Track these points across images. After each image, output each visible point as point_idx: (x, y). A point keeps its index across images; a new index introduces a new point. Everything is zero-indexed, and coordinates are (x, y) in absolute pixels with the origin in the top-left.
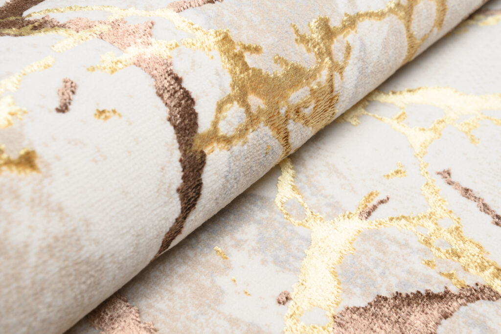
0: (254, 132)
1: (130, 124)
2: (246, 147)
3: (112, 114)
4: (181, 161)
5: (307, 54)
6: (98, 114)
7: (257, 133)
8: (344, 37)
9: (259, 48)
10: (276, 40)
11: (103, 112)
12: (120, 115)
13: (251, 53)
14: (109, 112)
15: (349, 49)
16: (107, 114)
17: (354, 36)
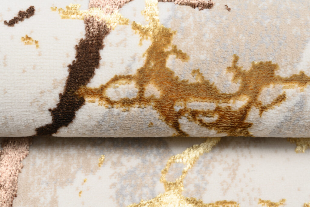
0: (140, 108)
1: (40, 55)
2: (126, 113)
3: (34, 43)
4: (60, 95)
5: (230, 83)
6: (25, 37)
7: (141, 110)
8: (284, 87)
9: (187, 57)
10: (208, 59)
11: (30, 38)
12: (37, 46)
13: (177, 57)
14: (33, 40)
15: (282, 98)
16: (31, 41)
17: (297, 92)
